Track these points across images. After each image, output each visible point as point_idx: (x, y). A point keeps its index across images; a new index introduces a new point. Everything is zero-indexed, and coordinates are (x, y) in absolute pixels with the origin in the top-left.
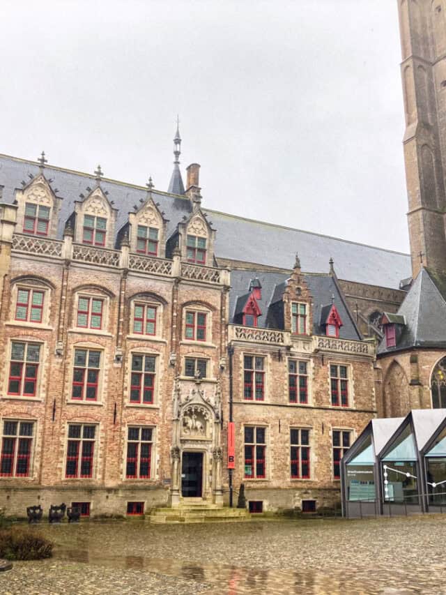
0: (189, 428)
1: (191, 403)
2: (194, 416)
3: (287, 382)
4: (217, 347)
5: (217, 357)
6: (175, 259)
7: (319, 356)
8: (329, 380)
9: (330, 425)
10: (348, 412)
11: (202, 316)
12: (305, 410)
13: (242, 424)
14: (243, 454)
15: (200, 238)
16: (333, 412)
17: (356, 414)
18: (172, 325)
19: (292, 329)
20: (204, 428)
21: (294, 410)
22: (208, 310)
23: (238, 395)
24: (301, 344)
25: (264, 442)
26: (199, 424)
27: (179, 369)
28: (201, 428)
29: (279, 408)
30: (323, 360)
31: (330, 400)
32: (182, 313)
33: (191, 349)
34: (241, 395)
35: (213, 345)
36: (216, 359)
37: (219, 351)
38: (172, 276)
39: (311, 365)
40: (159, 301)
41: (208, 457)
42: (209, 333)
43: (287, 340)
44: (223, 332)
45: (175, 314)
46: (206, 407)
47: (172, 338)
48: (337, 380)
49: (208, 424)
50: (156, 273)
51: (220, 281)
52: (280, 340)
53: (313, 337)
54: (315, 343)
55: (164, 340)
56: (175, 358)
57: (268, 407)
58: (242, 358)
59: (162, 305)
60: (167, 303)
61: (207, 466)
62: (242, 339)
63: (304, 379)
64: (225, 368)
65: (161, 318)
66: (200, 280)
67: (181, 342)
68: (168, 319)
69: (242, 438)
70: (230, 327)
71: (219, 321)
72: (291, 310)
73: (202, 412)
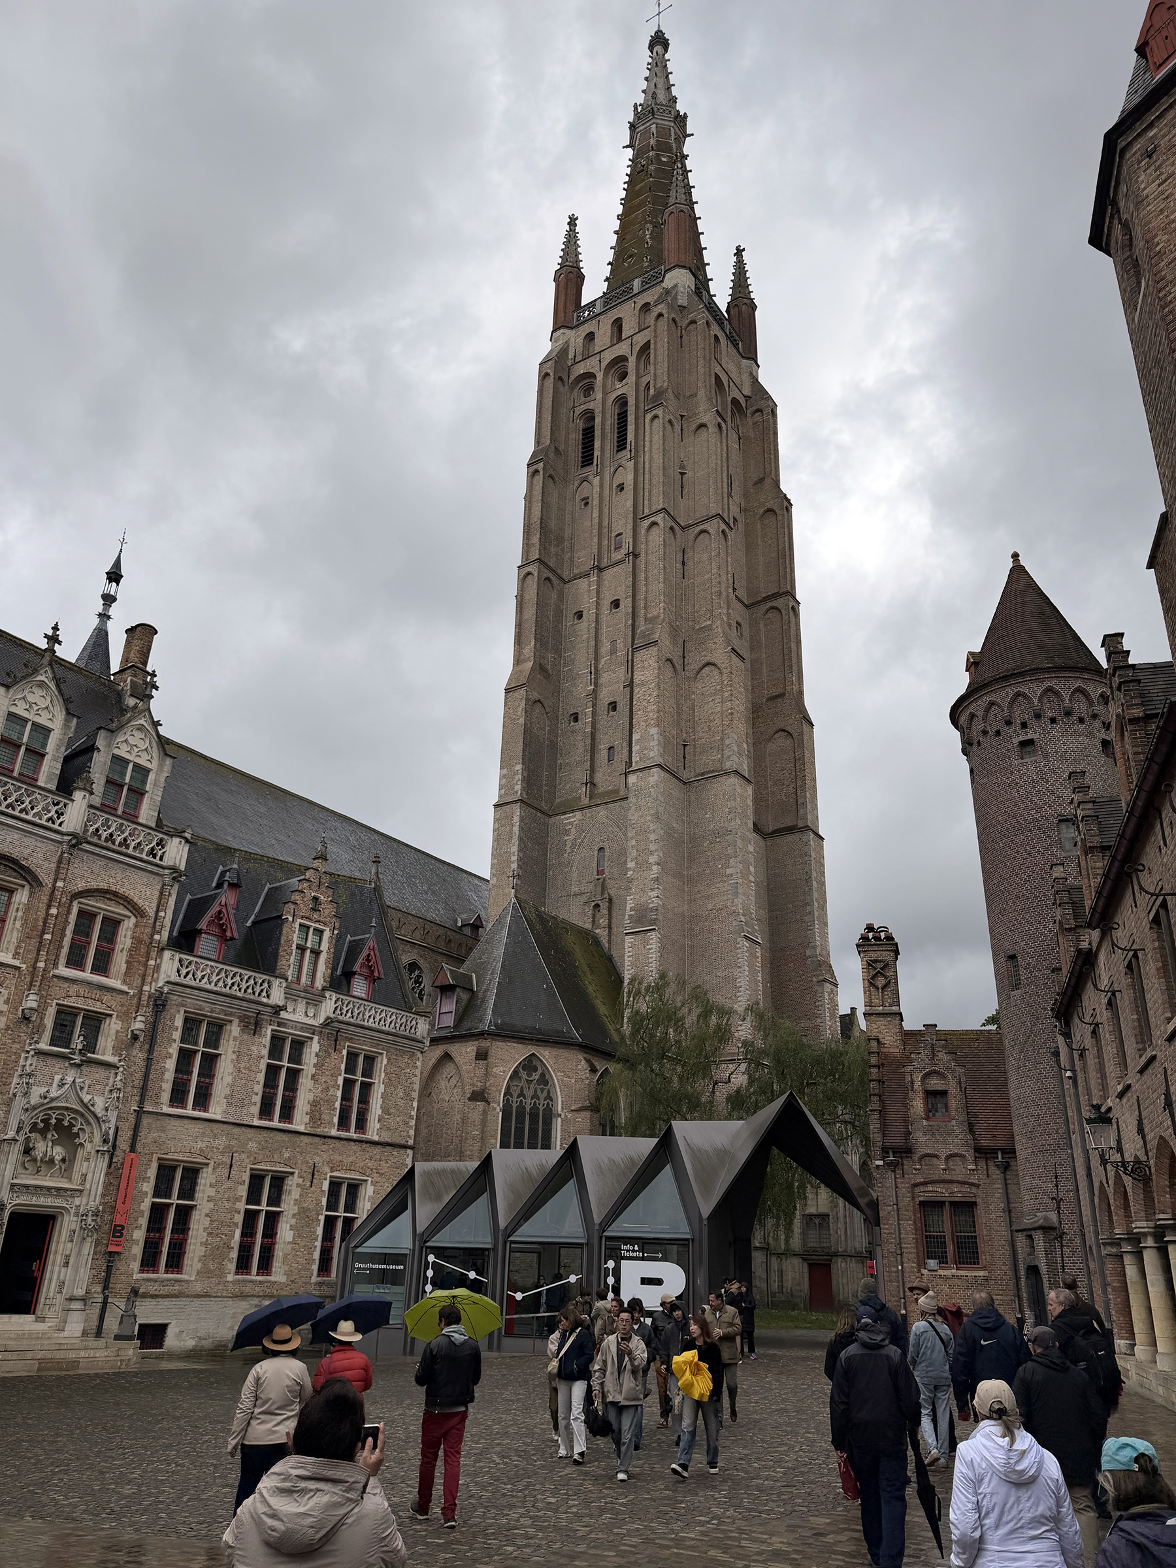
0: (35, 1160)
1: (53, 1105)
2: (52, 1135)
3: (261, 1077)
4: (131, 992)
5: (127, 1013)
6: (78, 795)
7: (333, 1031)
8: (340, 1081)
9: (326, 1169)
10: (364, 1146)
11: (112, 925)
12: (285, 1137)
13: (155, 1157)
14: (144, 1221)
15: (137, 766)
16: (338, 1144)
17: (377, 1150)
18: (43, 933)
19: (290, 974)
20: (68, 1162)
21: (265, 1134)
22: (130, 914)
23: (158, 1096)
24: (301, 1006)
25: (192, 1199)
26: (58, 1152)
27: (39, 1030)
28: (63, 1160)
29: (236, 1130)
30: (336, 1041)
31: (336, 1120)
32: (69, 911)
33: (74, 988)
34: (166, 1096)
35: (125, 988)
36: (126, 1017)
37: (135, 1001)
38: (63, 829)
39: (314, 1047)
40: (25, 879)
41: (67, 1225)
42: (119, 961)
43: (277, 996)
44: (152, 962)
45: (54, 911)
46: (82, 1115)
47: (36, 961)
48: (355, 1081)
49: (80, 1153)
50: (29, 817)
51: (166, 858)
52: (264, 994)
53: (327, 994)
54: (328, 1008)
55: (16, 963)
56: (34, 1005)
57: (214, 1125)
58: (179, 1022)
59: (27, 887)
60: (40, 884)
61: (61, 1245)
62: (189, 981)
63: (294, 1075)
64: (141, 1039)
65: (20, 914)
66: (123, 849)
67: (56, 972)
68: (36, 920)
69: (148, 1187)
70: (167, 954)
71: (146, 938)
72: (295, 939)
73: (71, 1125)
